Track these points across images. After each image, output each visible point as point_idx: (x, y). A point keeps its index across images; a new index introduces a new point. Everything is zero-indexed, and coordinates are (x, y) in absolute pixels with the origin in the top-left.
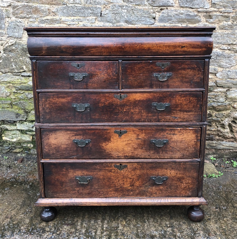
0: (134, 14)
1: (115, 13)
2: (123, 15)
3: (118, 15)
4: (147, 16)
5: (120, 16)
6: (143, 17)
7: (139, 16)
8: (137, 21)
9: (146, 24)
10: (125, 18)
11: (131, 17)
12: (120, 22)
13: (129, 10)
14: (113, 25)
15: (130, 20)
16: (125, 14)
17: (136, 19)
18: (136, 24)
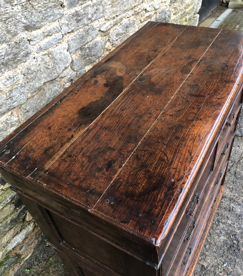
0: (35, 9)
1: (3, 20)
2: (18, 18)
3: (11, 22)
4: (53, 4)
5: (13, 22)
6: (48, 10)
7: (43, 10)
8: (43, 20)
9: (55, 19)
10: (23, 23)
11: (33, 17)
12: (18, 34)
13: (23, 4)
14: (9, 45)
15: (33, 23)
16: (20, 14)
17: (41, 16)
18: (42, 26)
